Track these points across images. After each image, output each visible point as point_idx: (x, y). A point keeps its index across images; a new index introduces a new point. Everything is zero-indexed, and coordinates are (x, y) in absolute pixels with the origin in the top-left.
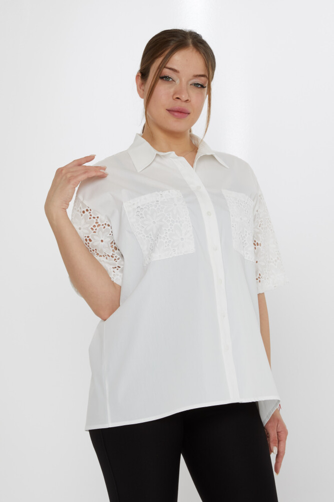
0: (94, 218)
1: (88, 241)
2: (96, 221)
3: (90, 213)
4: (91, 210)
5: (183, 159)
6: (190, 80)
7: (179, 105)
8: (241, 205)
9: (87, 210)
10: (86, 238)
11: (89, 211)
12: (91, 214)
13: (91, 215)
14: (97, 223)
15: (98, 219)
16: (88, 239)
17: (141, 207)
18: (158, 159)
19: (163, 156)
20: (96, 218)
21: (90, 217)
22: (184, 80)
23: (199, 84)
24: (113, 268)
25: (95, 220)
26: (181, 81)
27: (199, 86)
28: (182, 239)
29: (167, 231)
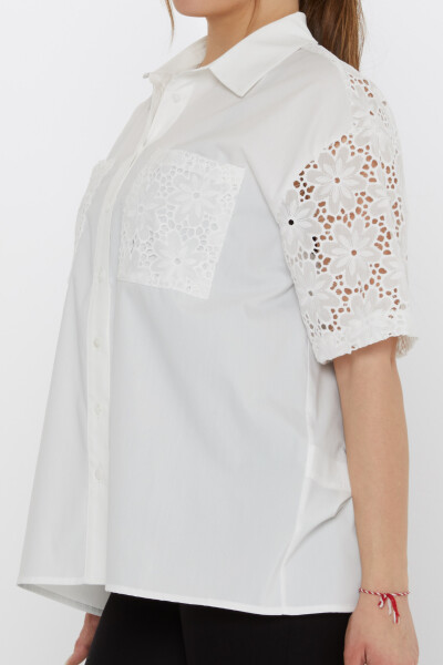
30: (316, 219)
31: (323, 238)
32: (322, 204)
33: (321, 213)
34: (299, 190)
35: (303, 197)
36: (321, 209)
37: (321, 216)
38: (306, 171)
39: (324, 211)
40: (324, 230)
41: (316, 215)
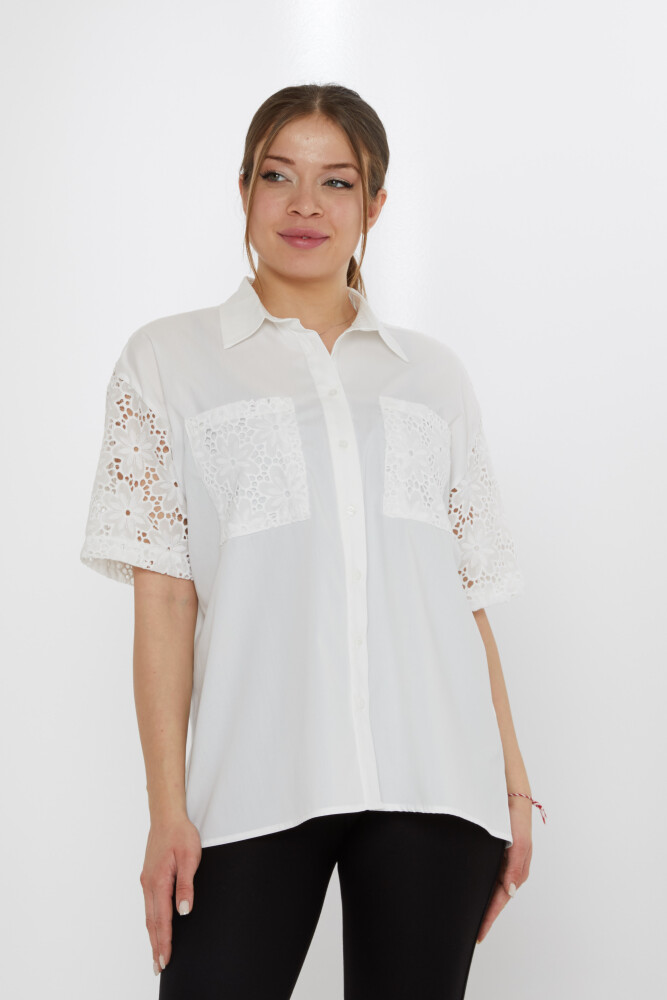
0: (158, 432)
1: (151, 478)
2: (160, 439)
4: (154, 416)
5: (314, 334)
6: (320, 175)
7: (300, 224)
8: (416, 426)
9: (148, 416)
13: (153, 427)
14: (162, 443)
15: (165, 436)
16: (152, 473)
17: (214, 430)
18: (268, 329)
19: (281, 325)
20: (162, 434)
21: (151, 429)
22: (308, 177)
23: (338, 181)
25: (159, 436)
26: (301, 179)
27: (339, 185)
28: (288, 493)
29: (256, 480)
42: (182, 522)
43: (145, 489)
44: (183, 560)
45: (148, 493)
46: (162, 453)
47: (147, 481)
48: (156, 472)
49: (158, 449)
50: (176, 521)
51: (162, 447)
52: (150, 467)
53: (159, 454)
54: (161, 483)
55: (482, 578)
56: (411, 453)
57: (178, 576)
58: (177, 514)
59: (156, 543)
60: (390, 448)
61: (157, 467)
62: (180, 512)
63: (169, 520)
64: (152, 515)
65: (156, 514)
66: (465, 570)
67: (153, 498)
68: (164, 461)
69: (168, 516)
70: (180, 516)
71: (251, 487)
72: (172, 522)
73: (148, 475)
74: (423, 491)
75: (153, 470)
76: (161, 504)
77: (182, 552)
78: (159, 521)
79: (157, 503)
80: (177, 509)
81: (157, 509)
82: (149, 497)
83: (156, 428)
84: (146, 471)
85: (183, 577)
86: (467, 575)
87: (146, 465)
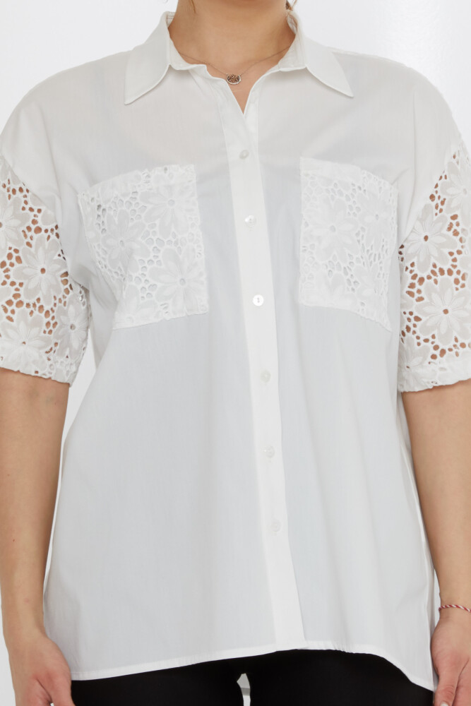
0: (31, 209)
1: (13, 260)
2: (33, 218)
3: (25, 196)
5: (224, 84)
9: (21, 190)
10: (12, 251)
11: (25, 193)
12: (28, 199)
13: (26, 202)
14: (34, 222)
15: (40, 215)
16: (15, 255)
17: (104, 206)
20: (36, 212)
21: (23, 205)
24: (47, 352)
25: (32, 214)
28: (183, 280)
29: (146, 265)
30: (451, 233)
31: (459, 252)
32: (454, 217)
33: (455, 227)
34: (434, 204)
35: (438, 211)
36: (454, 222)
37: (455, 230)
38: (440, 183)
39: (458, 224)
40: (460, 244)
41: (449, 229)
42: (43, 315)
43: (5, 272)
44: (41, 357)
45: (8, 277)
46: (32, 233)
47: (8, 262)
48: (20, 254)
49: (29, 229)
50: (36, 312)
51: (33, 227)
52: (14, 247)
53: (29, 234)
54: (24, 268)
55: (455, 346)
56: (333, 229)
57: (33, 374)
58: (38, 305)
59: (7, 336)
60: (307, 225)
61: (23, 248)
62: (42, 303)
63: (29, 310)
64: (10, 303)
65: (15, 301)
66: (433, 337)
67: (13, 284)
68: (33, 243)
69: (28, 305)
70: (41, 307)
71: (140, 272)
72: (32, 313)
73: (10, 256)
74: (346, 274)
75: (16, 251)
76: (22, 291)
77: (40, 348)
78: (17, 310)
79: (17, 290)
80: (38, 300)
81: (16, 296)
82: (9, 281)
83: (30, 205)
84: (8, 251)
85: (39, 375)
86: (437, 342)
87: (10, 244)
